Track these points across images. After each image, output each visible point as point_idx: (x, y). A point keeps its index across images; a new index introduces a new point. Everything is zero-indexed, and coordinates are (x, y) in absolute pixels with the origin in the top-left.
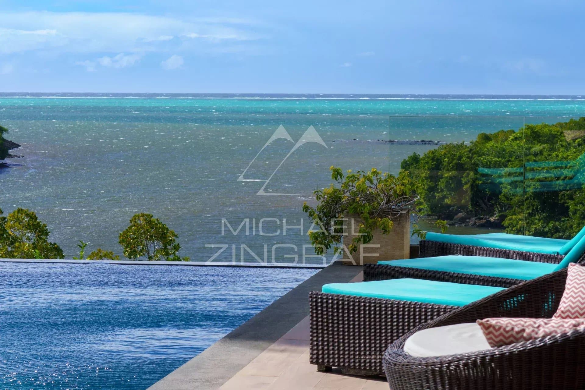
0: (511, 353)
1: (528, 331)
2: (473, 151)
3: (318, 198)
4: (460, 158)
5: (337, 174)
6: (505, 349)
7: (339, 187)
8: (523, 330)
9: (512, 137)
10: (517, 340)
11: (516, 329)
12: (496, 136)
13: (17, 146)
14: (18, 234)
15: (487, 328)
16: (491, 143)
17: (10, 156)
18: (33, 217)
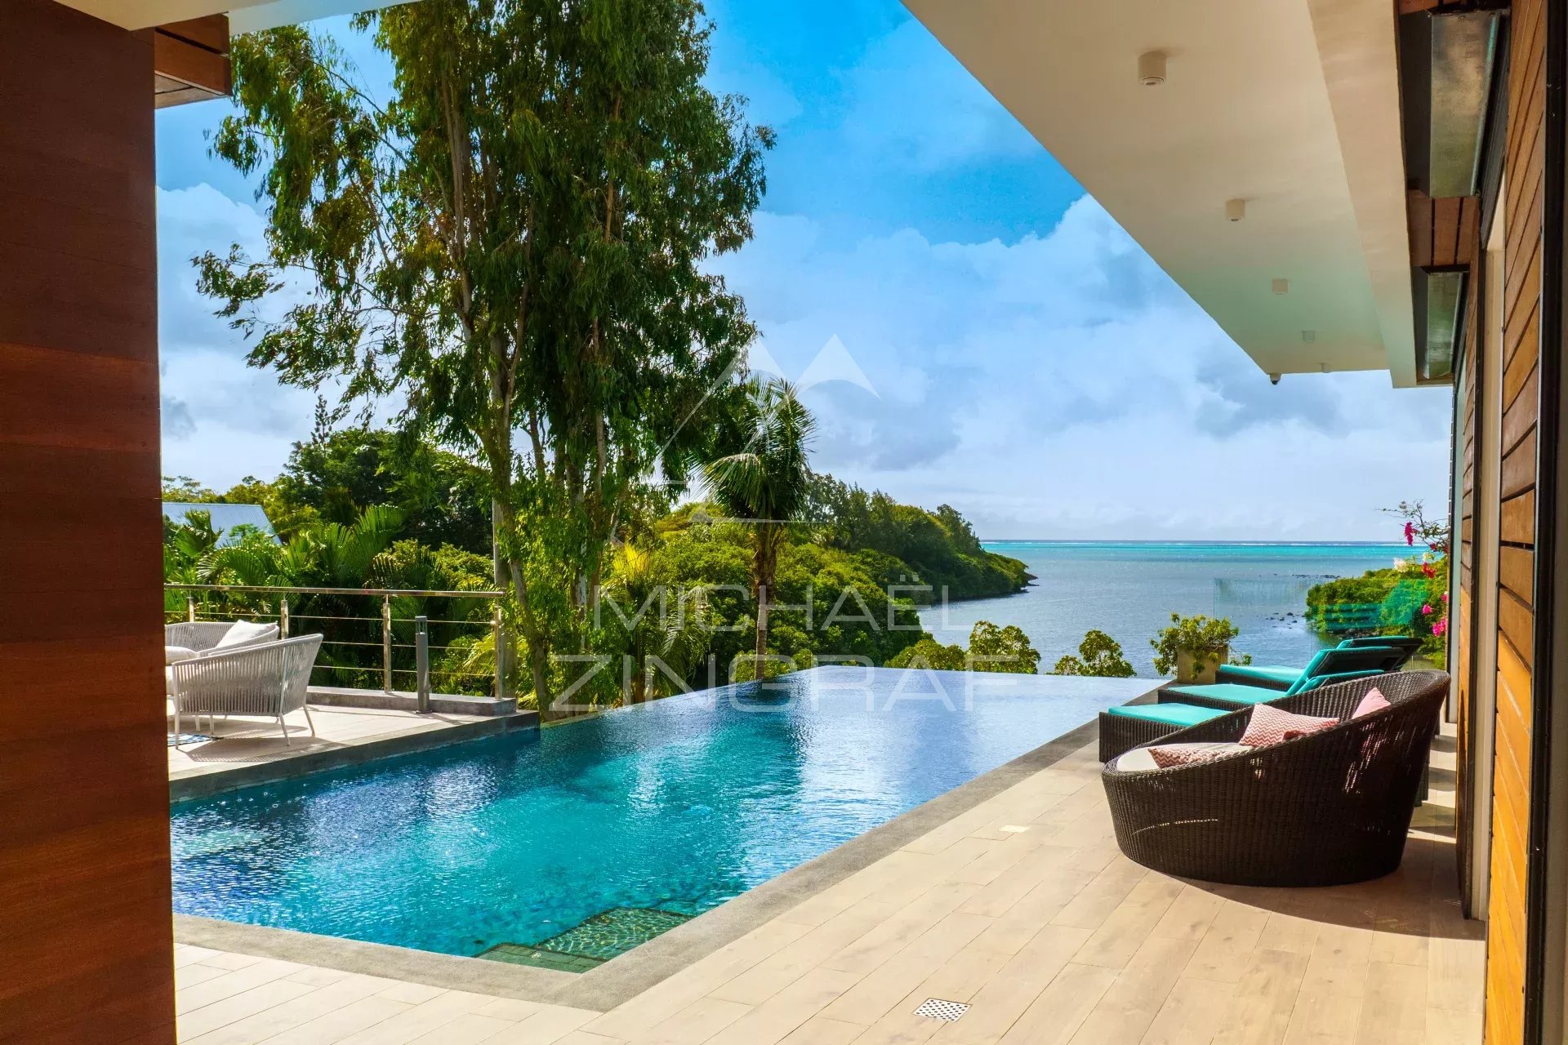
0: (1174, 771)
1: (1182, 757)
2: (1360, 584)
3: (1161, 636)
4: (1350, 589)
5: (1175, 618)
6: (1166, 769)
7: (1176, 627)
8: (1179, 757)
9: (1390, 574)
10: (1174, 764)
11: (1174, 756)
12: (1379, 572)
13: (1035, 578)
14: (1009, 643)
15: (1154, 754)
16: (1374, 578)
17: (1030, 585)
18: (1018, 631)
